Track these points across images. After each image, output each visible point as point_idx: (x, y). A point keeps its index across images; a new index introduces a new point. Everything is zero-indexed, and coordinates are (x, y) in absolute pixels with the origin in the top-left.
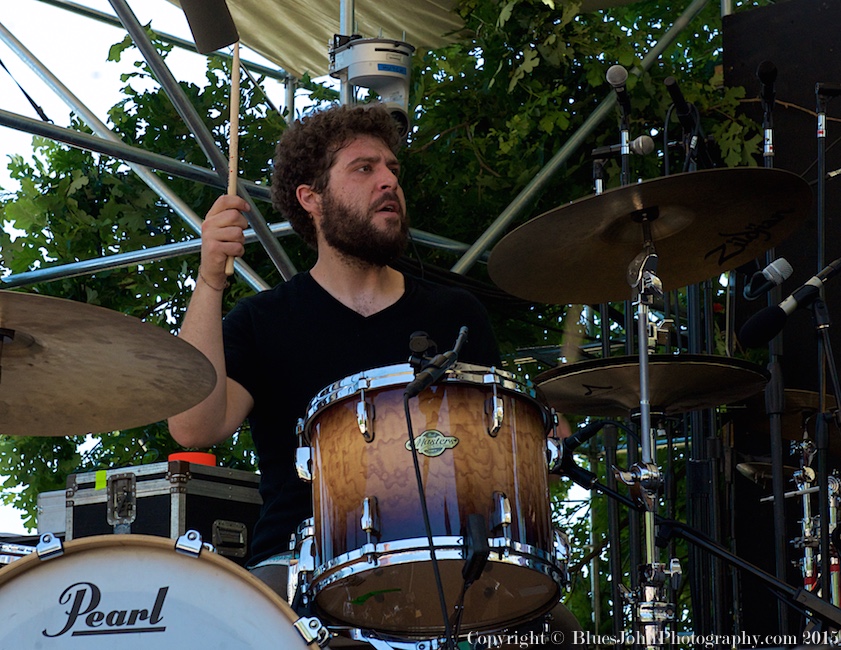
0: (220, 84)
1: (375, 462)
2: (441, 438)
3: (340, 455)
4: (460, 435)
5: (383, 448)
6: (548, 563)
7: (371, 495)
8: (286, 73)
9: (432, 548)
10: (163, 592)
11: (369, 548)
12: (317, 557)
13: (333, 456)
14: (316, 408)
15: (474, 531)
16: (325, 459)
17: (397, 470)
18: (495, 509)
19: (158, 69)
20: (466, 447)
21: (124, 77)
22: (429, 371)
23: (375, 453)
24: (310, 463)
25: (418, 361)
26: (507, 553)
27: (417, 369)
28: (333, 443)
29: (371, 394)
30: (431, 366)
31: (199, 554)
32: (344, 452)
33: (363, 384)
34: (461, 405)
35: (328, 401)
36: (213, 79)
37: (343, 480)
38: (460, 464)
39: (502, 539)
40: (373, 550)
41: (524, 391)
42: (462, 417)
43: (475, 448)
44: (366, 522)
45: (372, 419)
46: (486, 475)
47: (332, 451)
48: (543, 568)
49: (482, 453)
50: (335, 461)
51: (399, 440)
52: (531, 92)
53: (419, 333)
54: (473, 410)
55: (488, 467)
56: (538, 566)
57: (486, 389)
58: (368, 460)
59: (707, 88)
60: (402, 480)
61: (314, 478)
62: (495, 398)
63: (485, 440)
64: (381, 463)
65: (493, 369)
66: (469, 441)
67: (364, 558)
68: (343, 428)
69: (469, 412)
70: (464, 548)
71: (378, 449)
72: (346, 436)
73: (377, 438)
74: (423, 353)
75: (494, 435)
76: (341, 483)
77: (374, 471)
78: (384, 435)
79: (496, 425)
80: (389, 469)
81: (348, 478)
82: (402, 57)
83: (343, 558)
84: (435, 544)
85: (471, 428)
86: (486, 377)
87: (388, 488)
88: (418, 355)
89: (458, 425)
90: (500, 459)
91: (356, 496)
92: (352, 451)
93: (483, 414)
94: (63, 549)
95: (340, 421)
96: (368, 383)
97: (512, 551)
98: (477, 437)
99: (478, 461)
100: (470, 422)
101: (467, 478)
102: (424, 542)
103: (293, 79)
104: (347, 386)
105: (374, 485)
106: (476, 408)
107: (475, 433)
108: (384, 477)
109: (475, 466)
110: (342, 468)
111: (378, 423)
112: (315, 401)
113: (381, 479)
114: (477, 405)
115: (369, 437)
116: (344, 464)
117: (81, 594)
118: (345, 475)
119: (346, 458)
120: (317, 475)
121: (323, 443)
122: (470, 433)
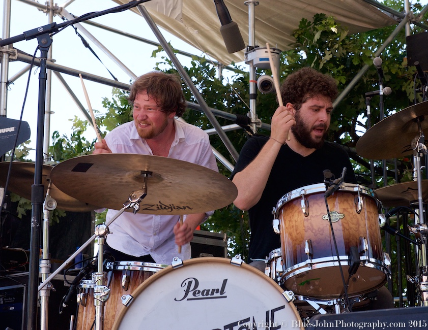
0: (197, 67)
1: (309, 225)
2: (337, 214)
3: (294, 222)
4: (346, 213)
5: (312, 219)
6: (382, 266)
7: (308, 239)
8: (219, 62)
9: (339, 261)
10: (225, 281)
11: (309, 261)
12: (284, 266)
13: (291, 223)
14: (281, 203)
15: (354, 253)
16: (287, 224)
17: (319, 228)
18: (361, 244)
19: (174, 60)
20: (348, 218)
21: (157, 64)
22: (333, 186)
23: (309, 221)
24: (279, 226)
25: (328, 182)
26: (367, 262)
27: (327, 186)
28: (290, 217)
29: (307, 196)
30: (334, 184)
31: (241, 265)
32: (295, 221)
33: (303, 192)
34: (345, 200)
35: (287, 200)
36: (194, 64)
37: (296, 233)
38: (346, 225)
39: (365, 257)
40: (310, 262)
41: (369, 194)
42: (346, 206)
43: (351, 218)
44: (307, 250)
45: (308, 207)
46: (357, 230)
47: (290, 221)
48: (380, 268)
49: (354, 221)
50: (291, 225)
51: (320, 215)
52: (329, 68)
53: (327, 170)
54: (350, 202)
55: (357, 226)
56: (378, 267)
57: (355, 193)
58: (306, 224)
59: (401, 67)
60: (321, 232)
61: (281, 232)
62: (359, 197)
63: (355, 215)
64: (312, 225)
65: (358, 185)
66: (349, 215)
67: (307, 265)
68: (295, 210)
69: (348, 203)
70: (349, 261)
71: (310, 219)
72: (296, 214)
73: (310, 215)
74: (330, 178)
75: (359, 213)
76: (294, 234)
77: (309, 229)
78: (313, 213)
79: (360, 208)
80: (316, 228)
81: (298, 232)
82: (277, 55)
83: (296, 266)
84: (340, 259)
85: (349, 210)
86: (355, 188)
87: (316, 236)
88: (328, 179)
89: (344, 209)
90: (362, 223)
91: (301, 240)
92: (299, 220)
93: (354, 204)
94: (183, 264)
95: (293, 208)
96: (305, 192)
97: (369, 262)
98: (352, 214)
99: (353, 224)
100: (349, 208)
101: (349, 231)
102: (336, 258)
103: (222, 65)
104: (295, 194)
105: (309, 235)
106: (351, 202)
107: (351, 212)
108: (314, 231)
109: (352, 226)
110: (295, 228)
111: (310, 208)
112: (281, 200)
113: (312, 232)
114: (351, 200)
115: (307, 215)
116: (296, 226)
117: (190, 283)
118: (296, 231)
119: (297, 224)
120: (283, 231)
121: (285, 217)
122: (349, 212)
